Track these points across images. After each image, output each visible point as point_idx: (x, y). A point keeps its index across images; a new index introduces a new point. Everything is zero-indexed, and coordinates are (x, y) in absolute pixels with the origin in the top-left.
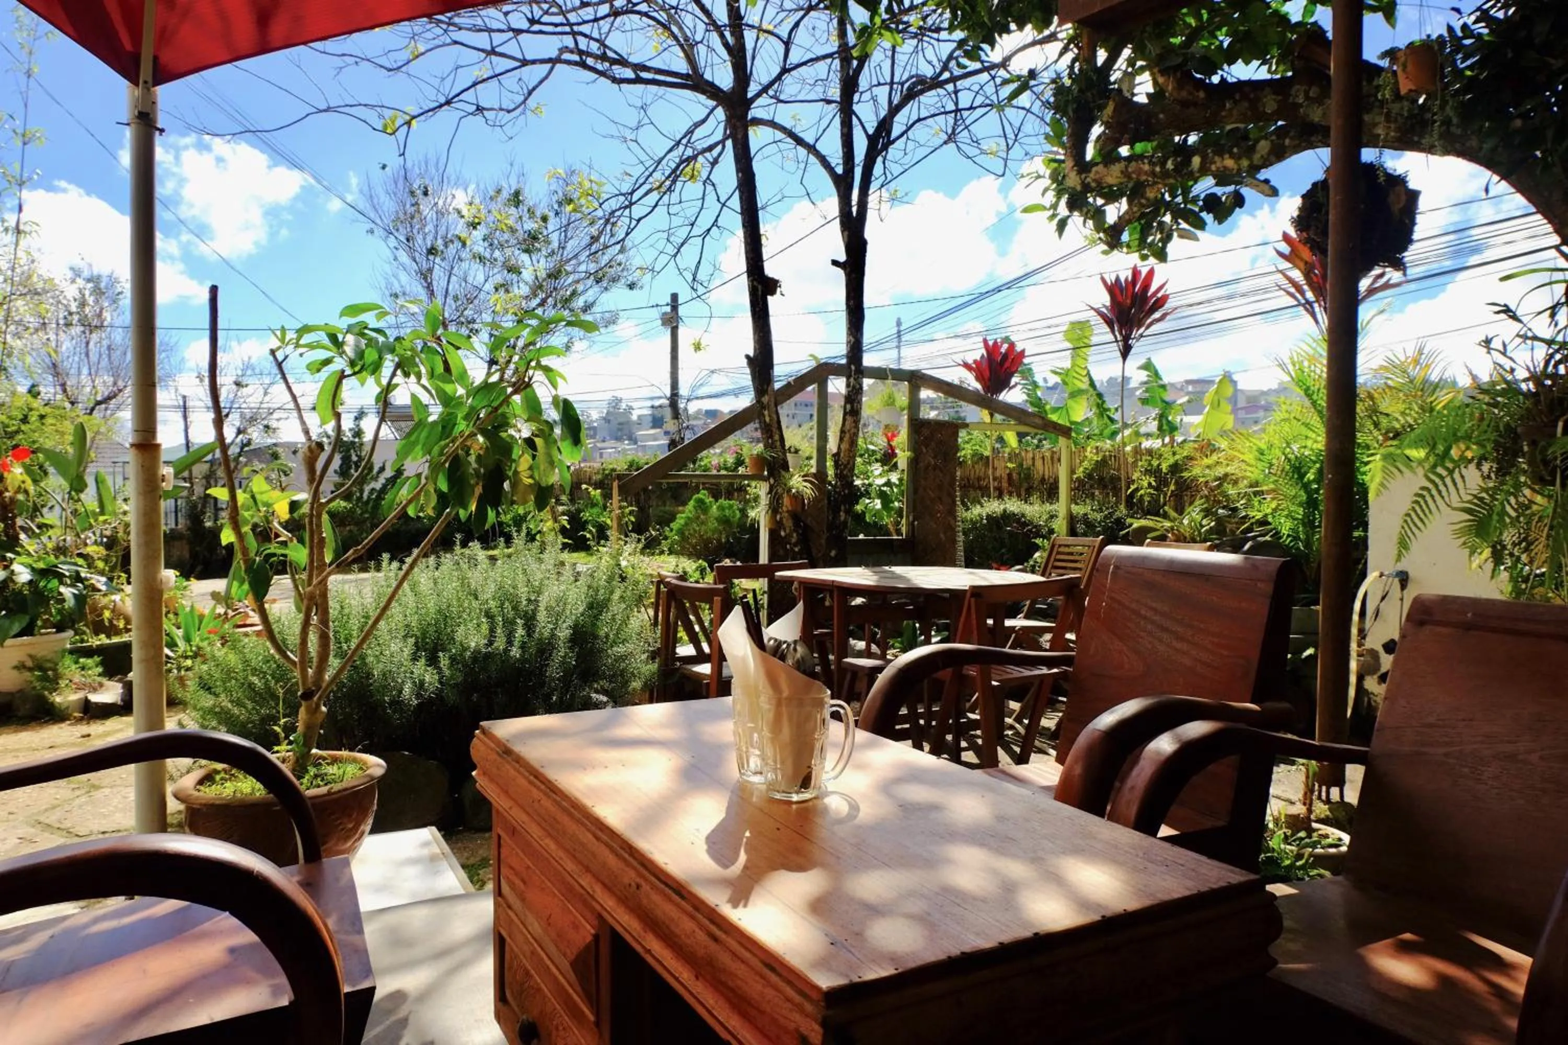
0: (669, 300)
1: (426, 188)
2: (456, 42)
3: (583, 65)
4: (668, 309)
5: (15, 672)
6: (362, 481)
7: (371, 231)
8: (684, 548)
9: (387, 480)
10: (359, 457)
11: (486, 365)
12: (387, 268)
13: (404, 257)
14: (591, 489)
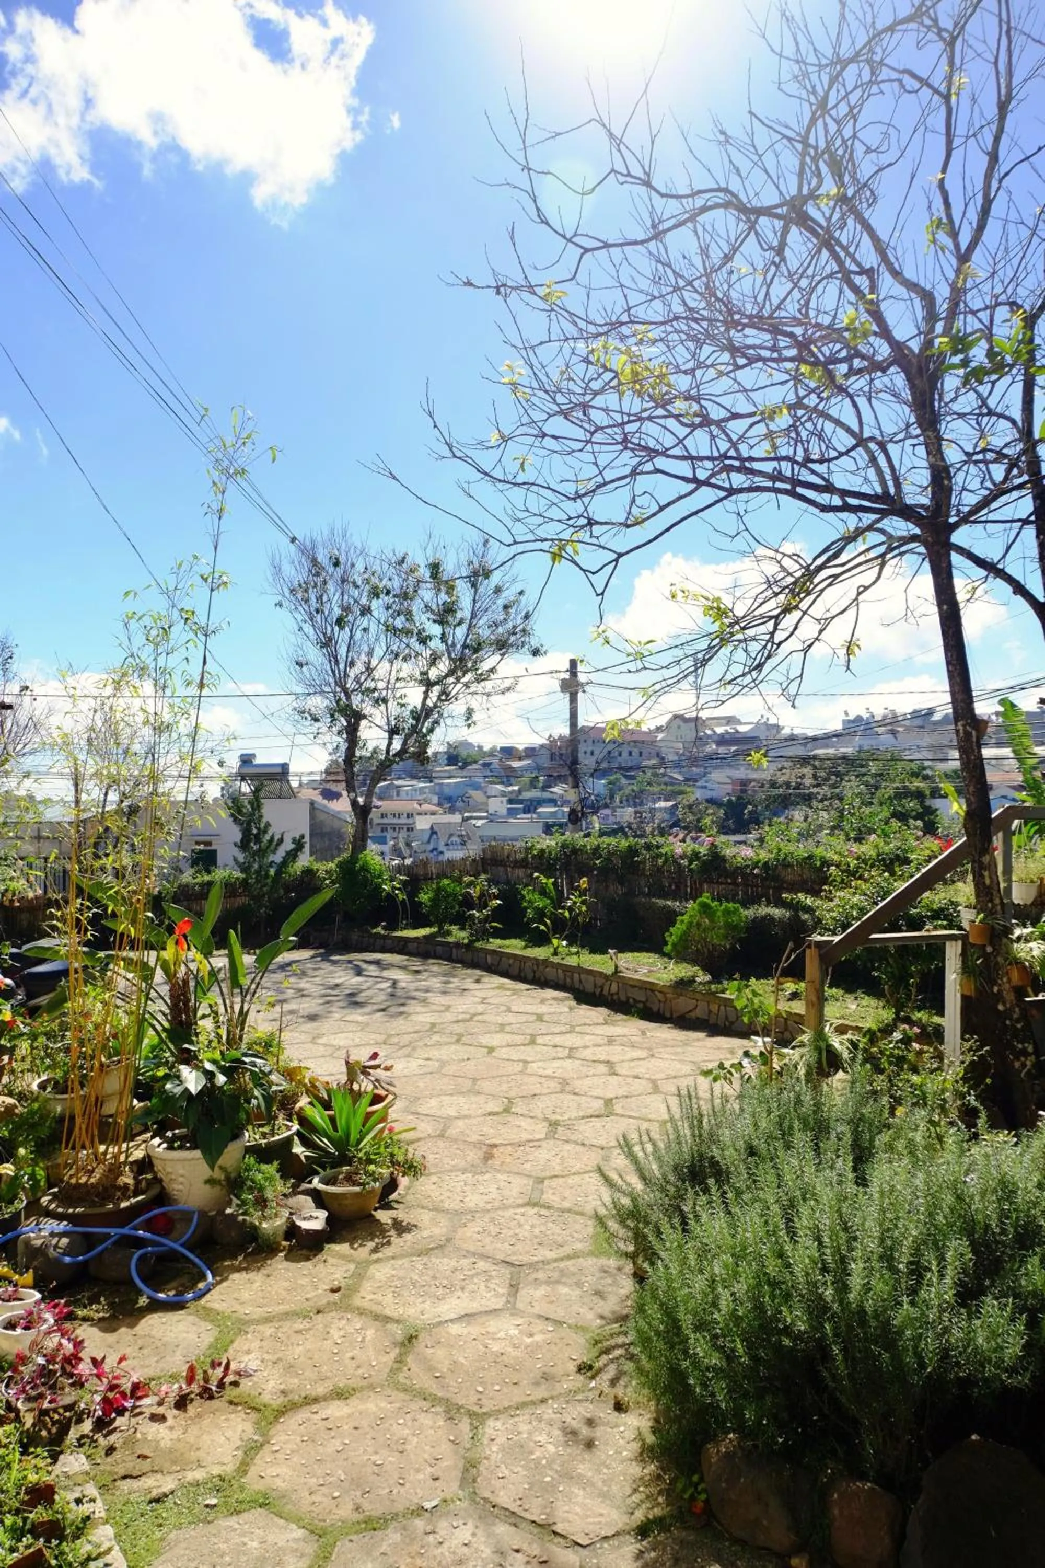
0: (567, 666)
1: (337, 559)
2: (658, 471)
3: (793, 494)
4: (567, 676)
5: (208, 1187)
6: (262, 853)
7: (280, 605)
8: (681, 955)
9: (288, 853)
10: (259, 829)
11: (386, 735)
12: (292, 639)
13: (308, 629)
14: (542, 877)
